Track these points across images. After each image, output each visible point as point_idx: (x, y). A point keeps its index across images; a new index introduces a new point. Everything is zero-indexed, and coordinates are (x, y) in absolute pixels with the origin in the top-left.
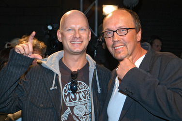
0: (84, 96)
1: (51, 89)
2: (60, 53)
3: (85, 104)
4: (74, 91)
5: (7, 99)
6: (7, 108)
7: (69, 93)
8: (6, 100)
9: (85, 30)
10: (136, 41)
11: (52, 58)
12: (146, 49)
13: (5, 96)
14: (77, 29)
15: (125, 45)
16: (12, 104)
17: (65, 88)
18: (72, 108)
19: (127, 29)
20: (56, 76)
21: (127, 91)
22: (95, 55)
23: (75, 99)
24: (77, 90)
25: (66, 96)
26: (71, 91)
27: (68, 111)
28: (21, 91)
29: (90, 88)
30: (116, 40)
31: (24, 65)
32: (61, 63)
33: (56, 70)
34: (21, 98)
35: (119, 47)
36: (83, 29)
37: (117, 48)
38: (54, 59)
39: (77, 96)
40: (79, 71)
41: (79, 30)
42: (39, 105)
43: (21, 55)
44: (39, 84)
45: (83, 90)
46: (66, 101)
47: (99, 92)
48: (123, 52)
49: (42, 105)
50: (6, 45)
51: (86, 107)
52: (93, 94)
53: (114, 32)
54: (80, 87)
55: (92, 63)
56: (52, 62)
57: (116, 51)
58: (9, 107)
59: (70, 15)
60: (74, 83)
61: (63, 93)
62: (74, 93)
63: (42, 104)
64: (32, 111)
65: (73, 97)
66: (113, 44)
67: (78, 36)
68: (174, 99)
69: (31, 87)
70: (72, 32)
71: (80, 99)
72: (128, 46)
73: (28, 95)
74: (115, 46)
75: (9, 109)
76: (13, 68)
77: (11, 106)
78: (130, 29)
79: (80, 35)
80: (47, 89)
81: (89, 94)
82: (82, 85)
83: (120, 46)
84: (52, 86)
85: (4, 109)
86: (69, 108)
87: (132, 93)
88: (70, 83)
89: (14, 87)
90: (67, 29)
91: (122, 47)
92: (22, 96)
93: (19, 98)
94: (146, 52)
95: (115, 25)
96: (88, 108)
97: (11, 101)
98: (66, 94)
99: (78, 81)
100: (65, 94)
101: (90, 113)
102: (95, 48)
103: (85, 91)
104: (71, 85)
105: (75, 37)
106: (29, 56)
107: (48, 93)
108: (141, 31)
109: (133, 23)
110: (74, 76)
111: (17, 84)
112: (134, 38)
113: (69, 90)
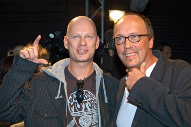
0: (90, 106)
1: (56, 98)
2: (65, 61)
3: (91, 114)
4: (80, 101)
5: (11, 107)
6: (10, 117)
7: (75, 103)
8: (9, 108)
9: (92, 37)
10: (148, 48)
11: (57, 66)
12: (158, 57)
13: (9, 104)
14: (83, 36)
15: (137, 52)
16: (16, 113)
17: (70, 97)
18: (77, 119)
19: (140, 36)
20: (61, 85)
21: (136, 101)
22: (102, 63)
23: (81, 109)
24: (83, 99)
25: (71, 106)
26: (76, 101)
27: (74, 121)
28: (24, 99)
29: (96, 98)
30: (128, 46)
31: (29, 70)
32: (67, 71)
33: (62, 78)
34: (24, 107)
35: (131, 55)
36: (89, 37)
37: (129, 55)
38: (59, 67)
39: (83, 106)
40: (86, 79)
41: (86, 37)
42: (44, 114)
43: (26, 60)
44: (44, 92)
45: (90, 99)
46: (71, 111)
47: (106, 102)
48: (135, 60)
49: (46, 115)
50: (9, 53)
51: (92, 117)
52: (100, 104)
53: (126, 38)
54: (86, 97)
55: (99, 72)
56: (57, 70)
57: (128, 58)
58: (12, 115)
59: (77, 21)
60: (80, 92)
61: (69, 102)
62: (79, 103)
63: (47, 113)
64: (35, 121)
65: (79, 107)
66: (125, 51)
67: (83, 43)
68: (185, 108)
69: (35, 95)
70: (78, 39)
71: (86, 109)
72: (140, 53)
73: (32, 104)
74: (126, 53)
75: (12, 118)
76: (17, 74)
77: (14, 115)
78: (143, 35)
79: (86, 43)
80: (51, 98)
81: (96, 104)
82: (88, 94)
83: (131, 53)
84: (57, 96)
85: (7, 118)
86: (74, 118)
87: (141, 103)
88: (75, 92)
89: (18, 94)
90: (73, 36)
91: (134, 54)
92: (26, 104)
93: (22, 106)
94: (157, 59)
95: (127, 31)
96: (94, 118)
97: (14, 109)
98: (72, 104)
99: (85, 91)
100: (70, 104)
101: (97, 124)
102: (101, 55)
103: (91, 100)
104: (76, 95)
105: (80, 45)
106: (34, 61)
107: (53, 102)
108: (153, 38)
109: (146, 29)
110: (80, 85)
111: (20, 91)
112: (147, 45)
113: (75, 100)
